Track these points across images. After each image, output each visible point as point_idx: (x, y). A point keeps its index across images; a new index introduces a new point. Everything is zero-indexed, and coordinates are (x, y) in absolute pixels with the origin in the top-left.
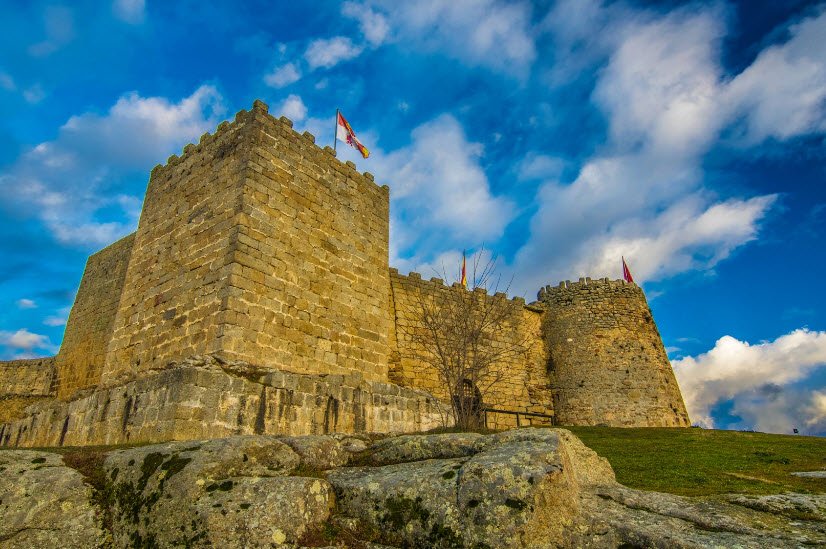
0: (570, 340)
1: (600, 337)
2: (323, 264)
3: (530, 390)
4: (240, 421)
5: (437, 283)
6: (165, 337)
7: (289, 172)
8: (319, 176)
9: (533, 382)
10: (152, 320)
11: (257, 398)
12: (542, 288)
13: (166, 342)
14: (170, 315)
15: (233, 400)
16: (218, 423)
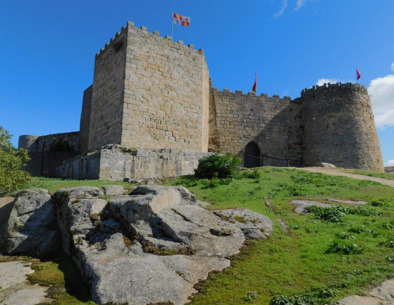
0: (314, 119)
1: (331, 116)
2: (167, 97)
3: (289, 145)
4: (124, 169)
5: (239, 93)
6: (105, 133)
7: (146, 54)
8: (162, 53)
9: (291, 141)
10: (101, 126)
11: (131, 161)
12: (303, 90)
13: (105, 135)
14: (106, 124)
15: (121, 163)
16: (116, 171)
